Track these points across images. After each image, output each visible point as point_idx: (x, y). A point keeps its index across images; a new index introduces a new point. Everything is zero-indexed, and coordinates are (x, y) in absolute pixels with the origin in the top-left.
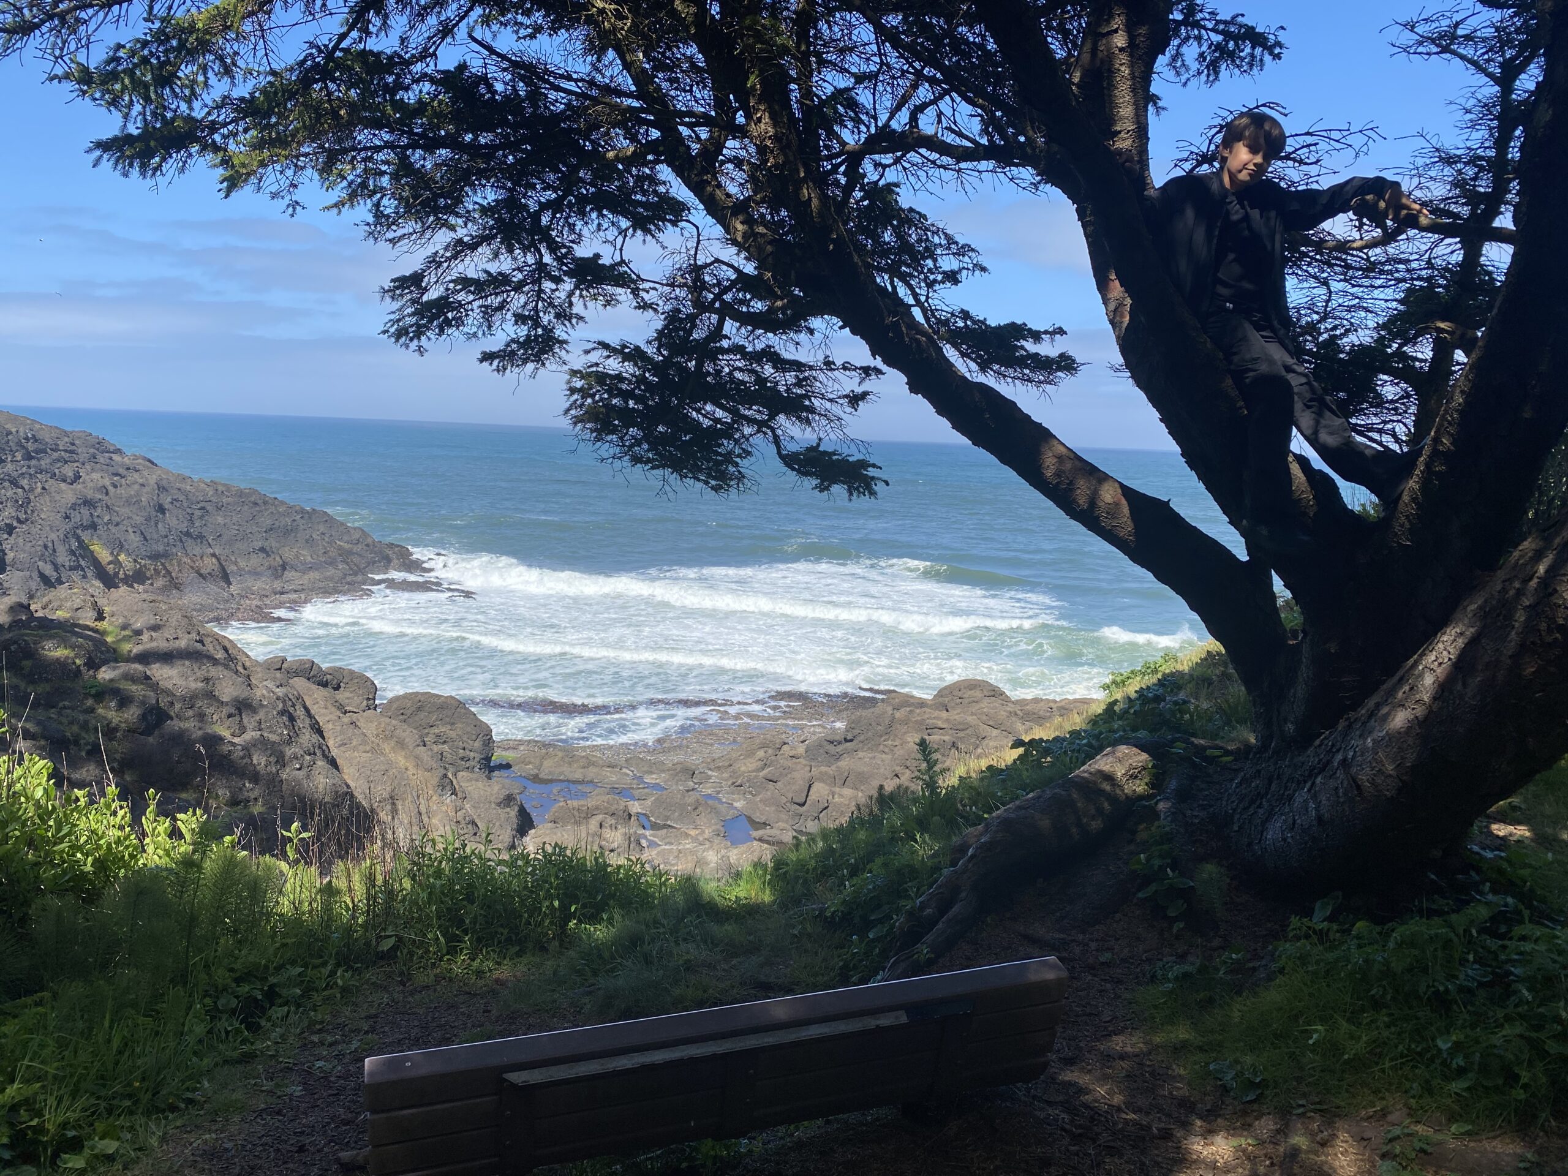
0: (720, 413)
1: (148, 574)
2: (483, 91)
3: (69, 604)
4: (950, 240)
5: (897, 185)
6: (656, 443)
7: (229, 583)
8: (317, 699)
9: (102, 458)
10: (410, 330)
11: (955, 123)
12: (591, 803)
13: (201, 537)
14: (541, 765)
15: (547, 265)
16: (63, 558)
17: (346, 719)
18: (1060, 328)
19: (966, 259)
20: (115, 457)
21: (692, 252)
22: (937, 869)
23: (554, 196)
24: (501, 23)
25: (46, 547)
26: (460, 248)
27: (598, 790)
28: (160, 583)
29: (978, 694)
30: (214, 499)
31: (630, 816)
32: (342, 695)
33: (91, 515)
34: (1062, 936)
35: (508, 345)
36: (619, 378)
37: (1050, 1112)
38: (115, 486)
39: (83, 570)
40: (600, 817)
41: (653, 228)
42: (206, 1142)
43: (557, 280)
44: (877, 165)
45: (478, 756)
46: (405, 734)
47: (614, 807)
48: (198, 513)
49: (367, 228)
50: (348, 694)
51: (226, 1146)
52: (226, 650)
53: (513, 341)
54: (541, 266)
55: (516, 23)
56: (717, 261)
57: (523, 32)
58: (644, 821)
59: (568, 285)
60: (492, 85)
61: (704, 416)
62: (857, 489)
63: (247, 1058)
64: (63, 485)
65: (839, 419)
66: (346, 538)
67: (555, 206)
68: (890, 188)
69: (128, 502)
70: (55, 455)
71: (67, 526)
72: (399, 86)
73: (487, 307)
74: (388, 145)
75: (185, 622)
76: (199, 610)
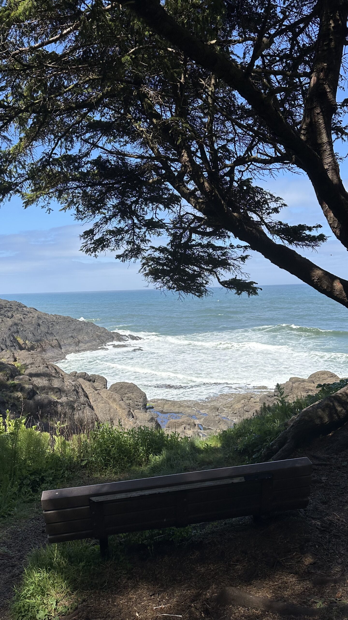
0: (196, 268)
1: (35, 347)
2: (108, 165)
3: (5, 356)
4: (271, 195)
5: (251, 179)
6: (175, 281)
7: (61, 349)
8: (86, 385)
9: (20, 309)
10: (92, 249)
11: (265, 152)
12: (181, 420)
13: (52, 334)
14: (164, 407)
15: (136, 223)
16: (9, 343)
17: (96, 392)
18: (319, 225)
19: (279, 203)
20: (24, 309)
21: (179, 211)
22: (279, 431)
23: (135, 199)
24: (115, 142)
25: (3, 340)
26: (107, 220)
27: (184, 416)
28: (39, 350)
29: (326, 376)
30: (56, 321)
31: (195, 425)
32: (96, 384)
33: (17, 328)
34: (328, 456)
35: (125, 252)
36: (159, 258)
37: (313, 522)
38: (24, 318)
39: (15, 347)
40: (184, 425)
41: (171, 207)
42: (12, 529)
43: (140, 228)
44: (240, 171)
45: (142, 404)
46: (116, 397)
47: (189, 422)
48: (50, 325)
49: (75, 216)
50: (98, 384)
51: (19, 530)
52: (56, 369)
53: (126, 250)
54: (134, 224)
55: (119, 141)
56: (187, 213)
57: (122, 144)
58: (200, 427)
59: (144, 229)
60: (111, 163)
61: (190, 269)
62: (251, 293)
63: (32, 501)
64: (8, 319)
65: (239, 266)
66: (99, 331)
67: (136, 202)
68: (248, 180)
69: (28, 323)
70: (6, 309)
71: (9, 333)
72: (80, 166)
73: (117, 240)
74: (78, 187)
75: (42, 360)
76: (52, 358)
